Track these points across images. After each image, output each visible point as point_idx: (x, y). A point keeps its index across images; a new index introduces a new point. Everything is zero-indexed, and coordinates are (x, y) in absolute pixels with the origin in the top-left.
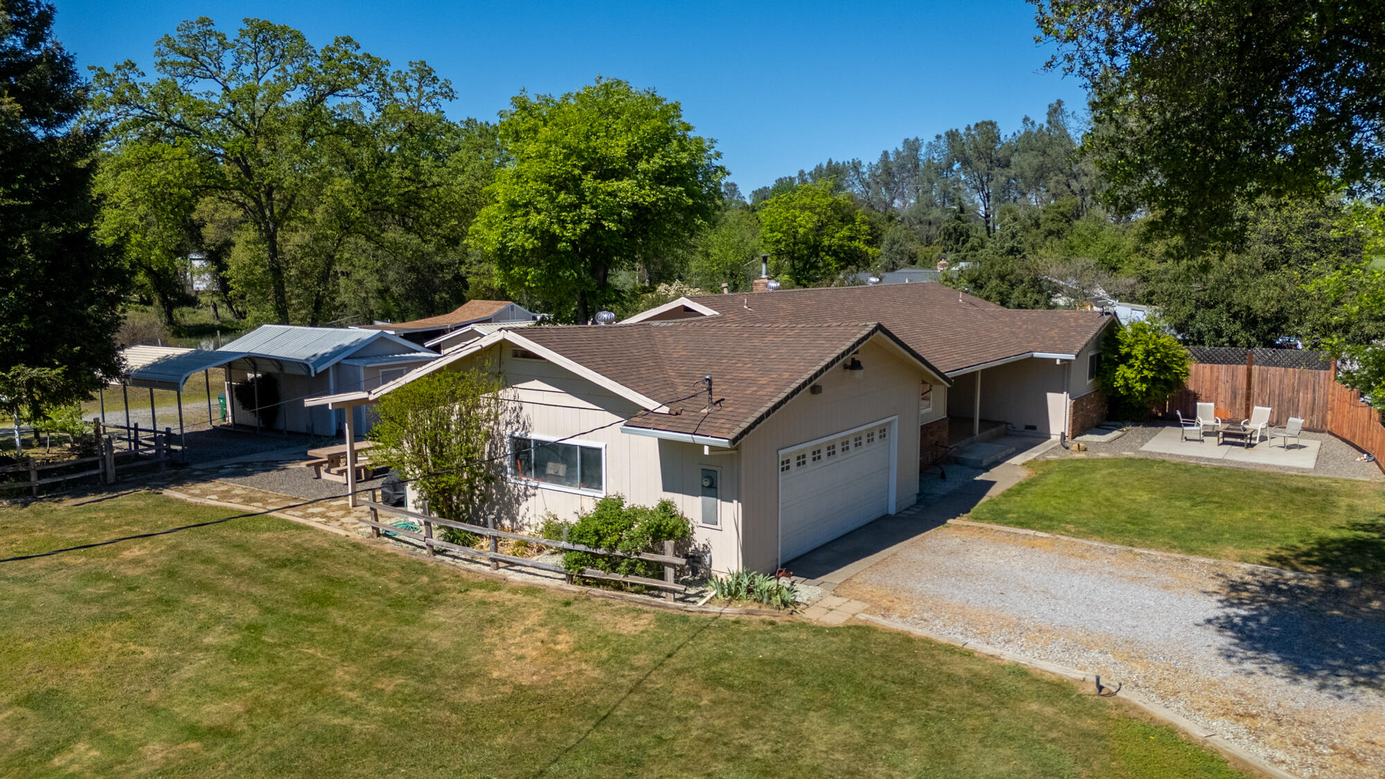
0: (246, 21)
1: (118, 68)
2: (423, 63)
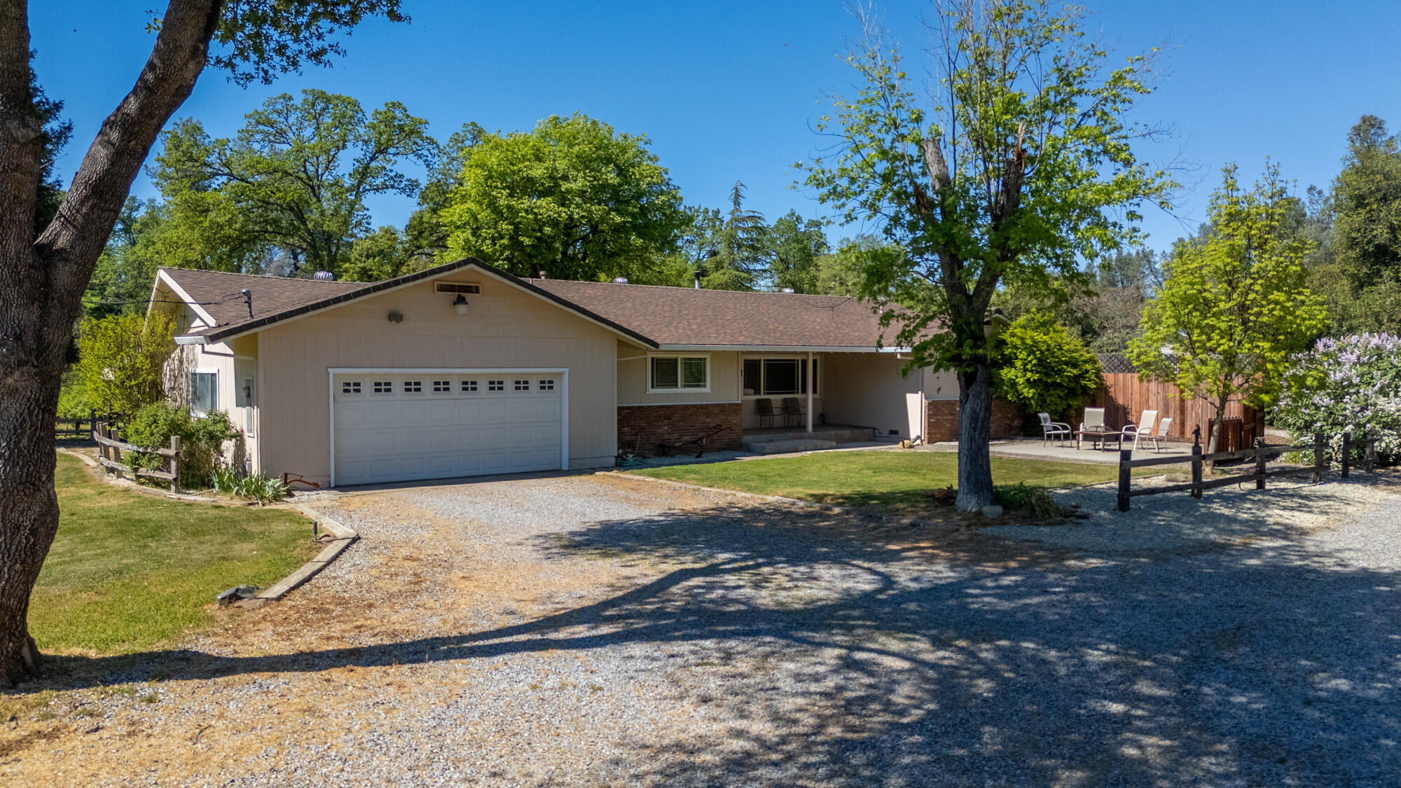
0: (305, 92)
2: (474, 124)
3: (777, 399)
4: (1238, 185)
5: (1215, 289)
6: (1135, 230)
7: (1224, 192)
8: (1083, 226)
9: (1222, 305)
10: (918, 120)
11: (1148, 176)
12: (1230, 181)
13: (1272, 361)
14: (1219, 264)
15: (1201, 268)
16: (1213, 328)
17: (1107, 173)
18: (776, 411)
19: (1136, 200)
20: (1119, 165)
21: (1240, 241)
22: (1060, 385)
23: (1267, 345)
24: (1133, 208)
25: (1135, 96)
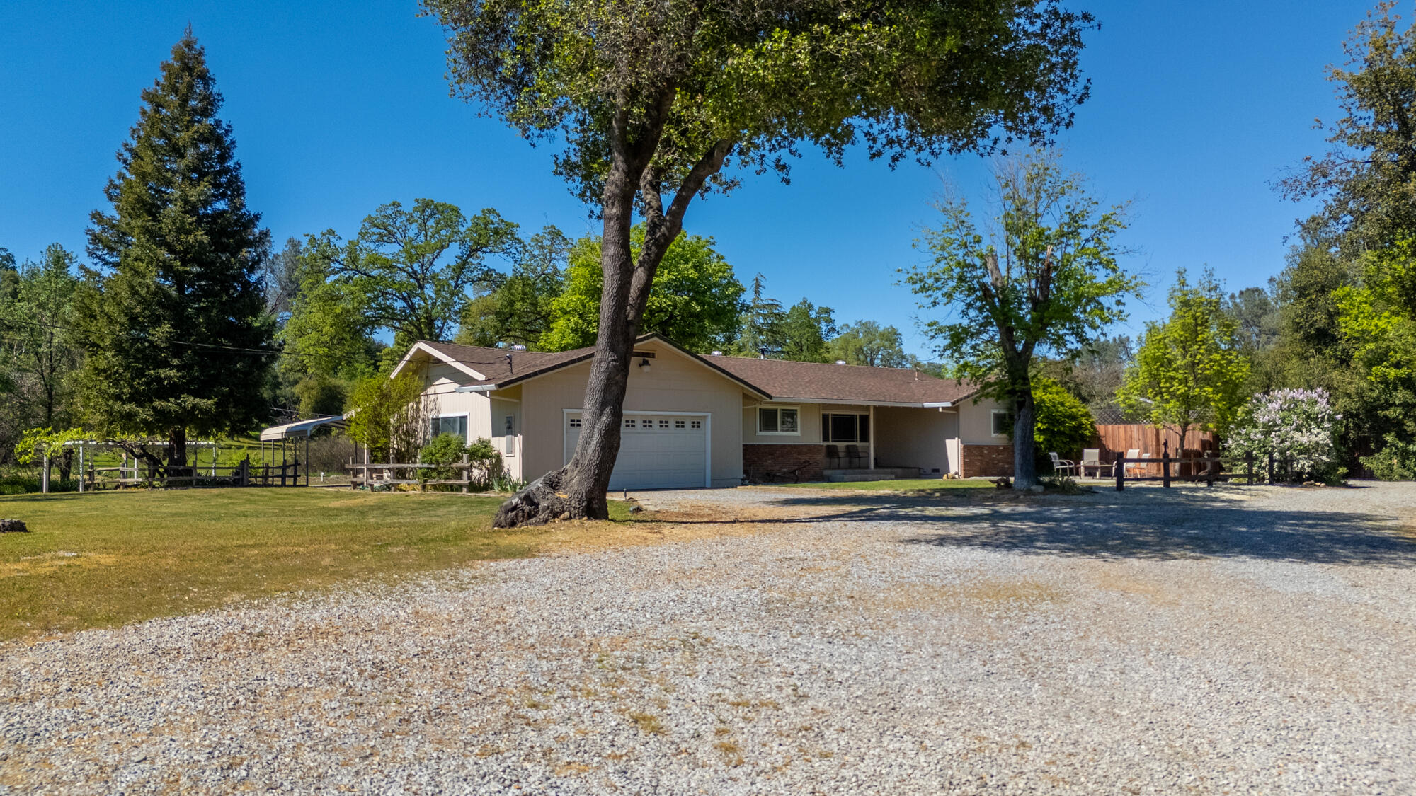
0: (417, 200)
1: (323, 235)
2: (553, 227)
3: (841, 445)
4: (1187, 282)
5: (1176, 351)
6: (1121, 312)
7: (1178, 287)
8: (1088, 309)
9: (1179, 362)
10: (979, 242)
11: (1127, 279)
12: (1182, 280)
13: (1214, 401)
14: (1176, 335)
15: (1165, 338)
16: (1173, 378)
17: (1102, 276)
18: (841, 455)
19: (1120, 293)
20: (1109, 271)
21: (1190, 320)
22: (1062, 433)
23: (1210, 390)
24: (1119, 298)
25: (1116, 229)
